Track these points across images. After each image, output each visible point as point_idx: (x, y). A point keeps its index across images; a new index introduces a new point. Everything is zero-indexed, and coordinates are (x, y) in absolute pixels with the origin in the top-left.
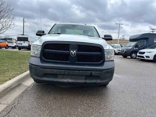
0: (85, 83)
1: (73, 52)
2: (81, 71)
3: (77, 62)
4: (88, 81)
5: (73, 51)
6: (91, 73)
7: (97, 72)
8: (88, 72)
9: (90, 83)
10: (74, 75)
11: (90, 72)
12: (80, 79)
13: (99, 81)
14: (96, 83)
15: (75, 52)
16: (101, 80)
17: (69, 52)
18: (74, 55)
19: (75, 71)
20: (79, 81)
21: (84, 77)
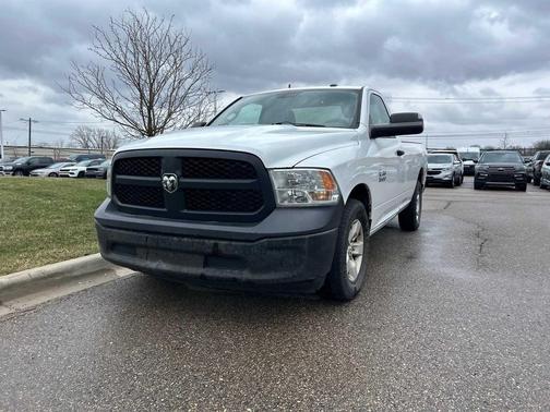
0: (202, 277)
1: (169, 180)
2: (186, 239)
3: (185, 211)
4: (210, 272)
5: (169, 176)
6: (216, 245)
7: (234, 243)
8: (206, 241)
9: (220, 280)
10: (170, 250)
11: (212, 242)
13: (246, 275)
14: (235, 280)
15: (172, 178)
16: (254, 271)
17: (159, 179)
18: (173, 188)
19: (170, 238)
20: (185, 270)
21: (201, 260)
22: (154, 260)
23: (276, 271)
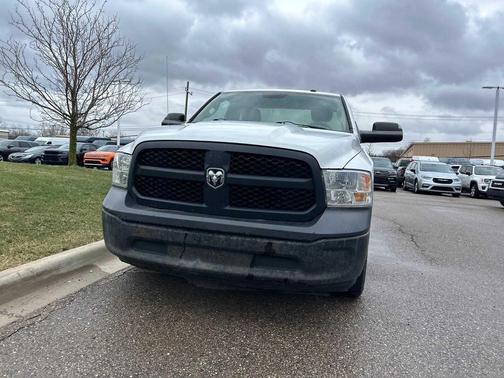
0: (250, 277)
1: (215, 175)
2: (235, 238)
3: (228, 208)
4: (259, 272)
5: (215, 171)
6: (270, 244)
7: (289, 243)
8: (259, 240)
9: (268, 280)
10: (214, 248)
11: (267, 241)
12: (233, 264)
13: (298, 275)
14: (286, 280)
15: (219, 173)
16: (307, 271)
17: (202, 173)
18: (218, 183)
19: (216, 236)
20: (230, 270)
21: (248, 259)
22: (189, 258)
23: (328, 272)
